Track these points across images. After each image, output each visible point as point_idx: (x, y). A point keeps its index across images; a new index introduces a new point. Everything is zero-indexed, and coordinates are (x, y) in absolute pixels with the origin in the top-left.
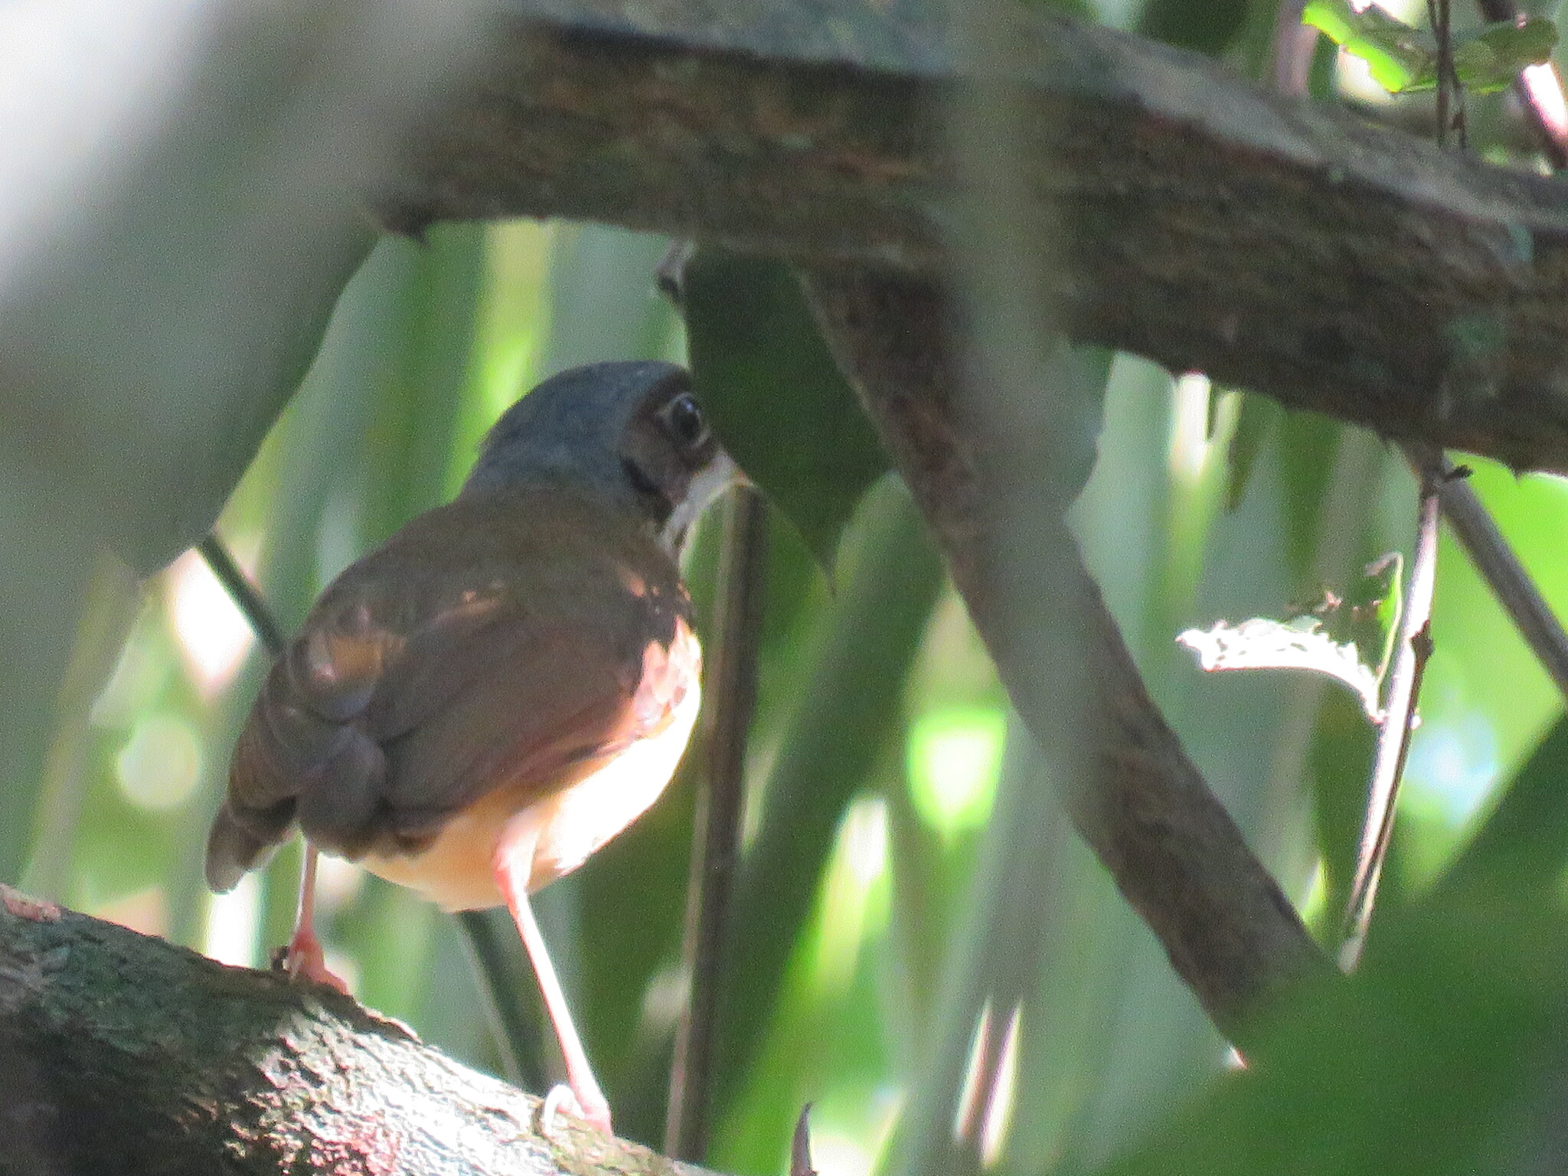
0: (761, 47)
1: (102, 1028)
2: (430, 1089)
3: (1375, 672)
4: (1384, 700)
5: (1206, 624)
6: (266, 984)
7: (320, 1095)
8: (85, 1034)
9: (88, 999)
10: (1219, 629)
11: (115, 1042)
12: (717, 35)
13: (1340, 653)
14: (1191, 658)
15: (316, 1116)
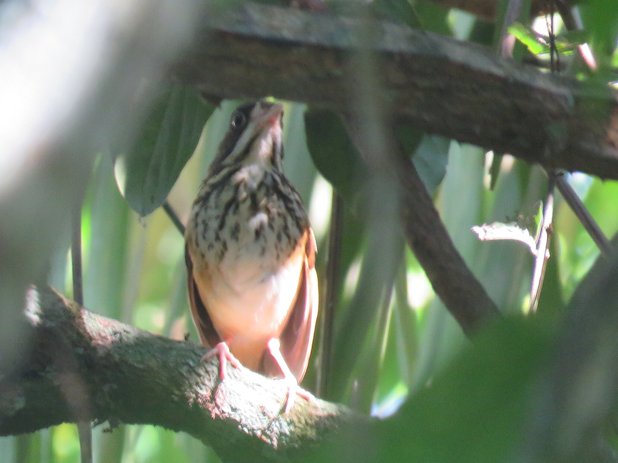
0: (326, 43)
1: (131, 360)
2: (236, 377)
3: (534, 238)
4: (538, 246)
5: (480, 224)
6: (183, 345)
7: (201, 380)
8: (126, 362)
9: (126, 351)
10: (485, 227)
11: (136, 365)
12: (313, 39)
13: (523, 232)
14: (476, 235)
15: (200, 387)
